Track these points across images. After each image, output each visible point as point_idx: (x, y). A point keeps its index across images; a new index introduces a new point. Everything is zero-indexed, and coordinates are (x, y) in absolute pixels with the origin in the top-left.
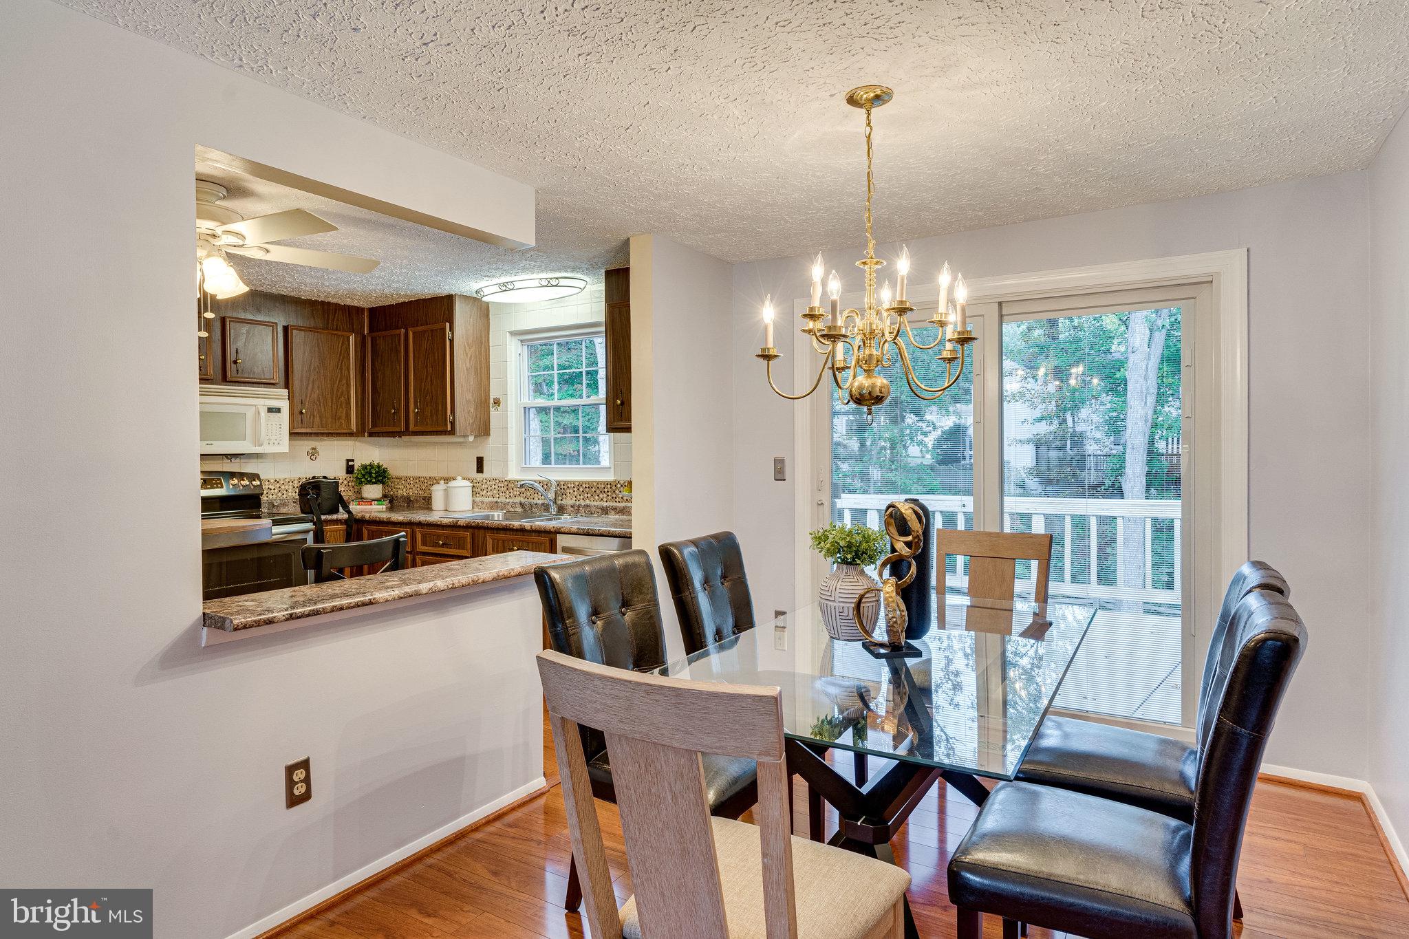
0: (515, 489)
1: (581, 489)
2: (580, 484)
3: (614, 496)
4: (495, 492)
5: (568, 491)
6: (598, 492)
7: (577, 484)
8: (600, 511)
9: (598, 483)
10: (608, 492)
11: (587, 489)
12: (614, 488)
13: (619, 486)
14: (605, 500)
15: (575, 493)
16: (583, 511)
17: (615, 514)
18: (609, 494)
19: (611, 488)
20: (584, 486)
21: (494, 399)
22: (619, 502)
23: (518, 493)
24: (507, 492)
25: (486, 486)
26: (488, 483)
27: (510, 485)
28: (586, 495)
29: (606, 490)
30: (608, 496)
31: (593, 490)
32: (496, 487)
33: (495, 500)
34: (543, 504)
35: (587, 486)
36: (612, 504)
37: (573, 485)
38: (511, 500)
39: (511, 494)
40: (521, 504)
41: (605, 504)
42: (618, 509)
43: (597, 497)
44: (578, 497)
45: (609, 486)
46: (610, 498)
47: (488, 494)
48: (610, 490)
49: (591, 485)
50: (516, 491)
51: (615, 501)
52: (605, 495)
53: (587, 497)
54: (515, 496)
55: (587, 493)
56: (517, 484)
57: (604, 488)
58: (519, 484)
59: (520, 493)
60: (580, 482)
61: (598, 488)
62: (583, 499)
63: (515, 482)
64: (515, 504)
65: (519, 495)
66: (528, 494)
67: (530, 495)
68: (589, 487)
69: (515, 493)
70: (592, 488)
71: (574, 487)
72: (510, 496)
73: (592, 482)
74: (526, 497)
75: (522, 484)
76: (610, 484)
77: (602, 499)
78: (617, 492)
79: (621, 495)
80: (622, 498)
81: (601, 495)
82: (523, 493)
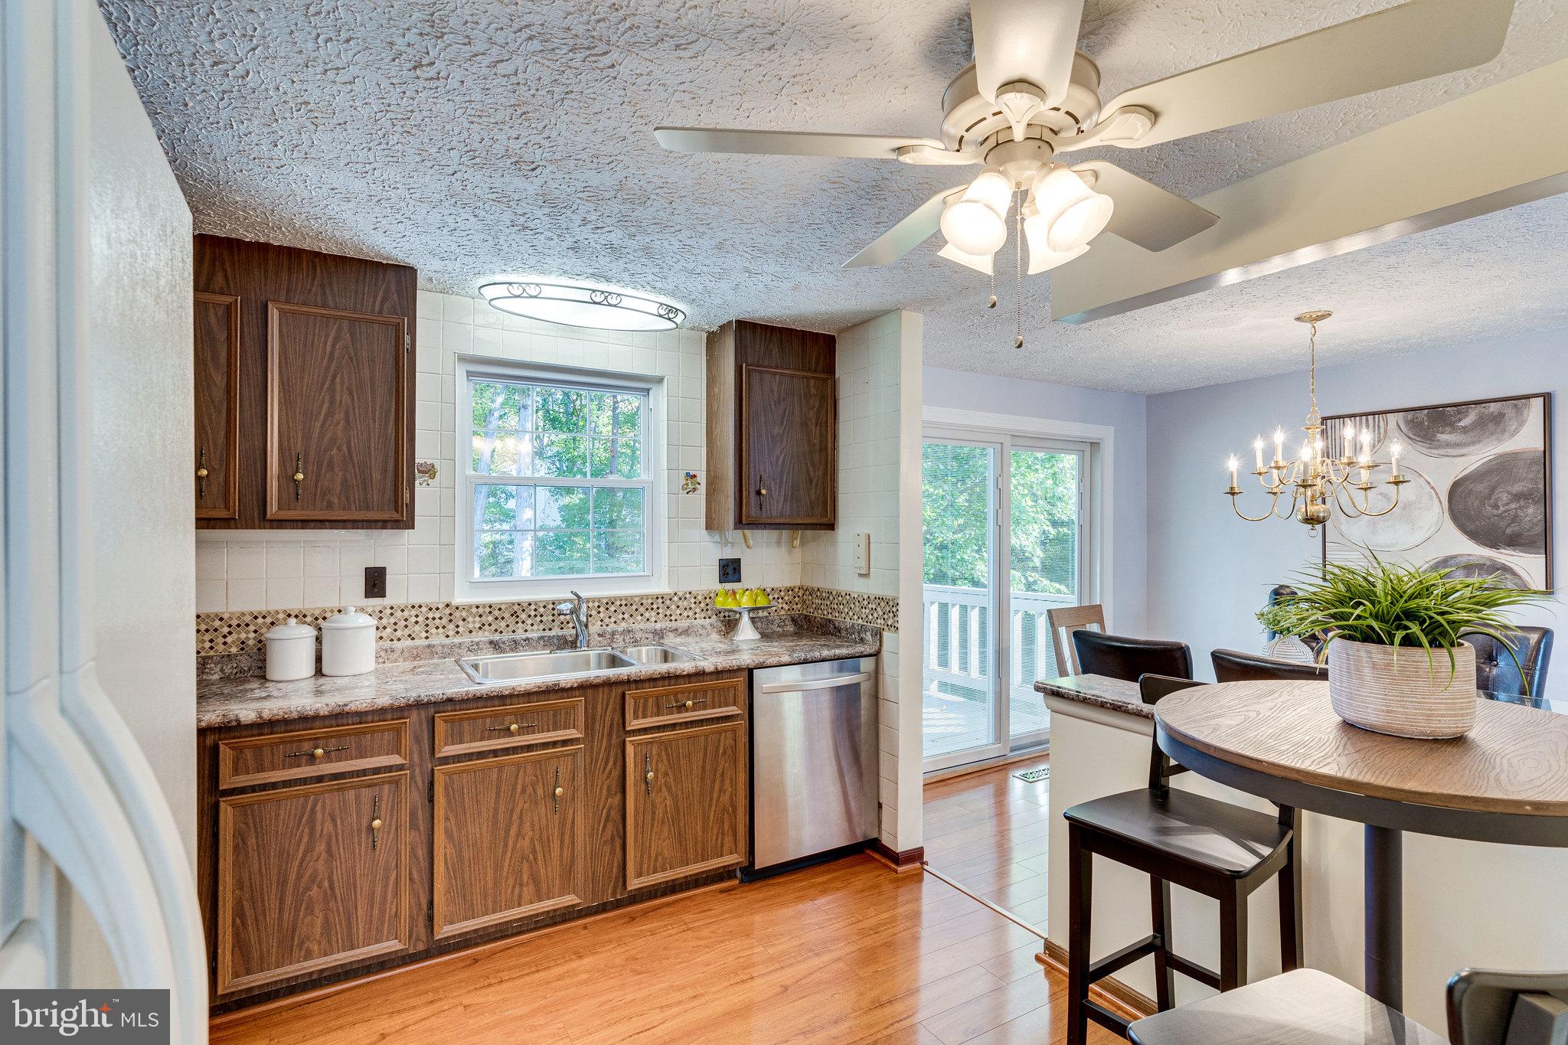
0: (470, 619)
2: (610, 602)
3: (668, 613)
4: (417, 628)
6: (642, 609)
7: (605, 601)
8: (651, 636)
9: (642, 597)
10: (658, 608)
11: (624, 608)
12: (668, 602)
13: (675, 598)
14: (653, 619)
15: (602, 615)
16: (621, 639)
17: (676, 637)
18: (660, 611)
19: (663, 603)
20: (618, 603)
22: (676, 620)
23: (478, 625)
24: (451, 626)
25: (392, 620)
26: (399, 614)
27: (457, 614)
28: (621, 616)
29: (655, 606)
30: (658, 614)
31: (634, 607)
32: (420, 619)
33: (420, 642)
34: (541, 638)
35: (624, 603)
36: (668, 624)
37: (596, 604)
39: (460, 629)
41: (658, 626)
42: (680, 631)
43: (639, 618)
44: (607, 620)
45: (660, 600)
46: (661, 616)
47: (399, 633)
48: (661, 605)
49: (628, 601)
50: (474, 622)
51: (671, 620)
52: (653, 613)
53: (623, 619)
54: (471, 632)
55: (623, 613)
56: (474, 610)
57: (652, 604)
58: (481, 610)
59: (484, 625)
60: (610, 598)
61: (642, 604)
62: (615, 622)
63: (471, 607)
64: (477, 644)
65: (480, 628)
66: (503, 624)
67: (508, 626)
68: (626, 605)
69: (471, 626)
70: (631, 605)
71: (599, 607)
72: (458, 632)
73: (632, 597)
74: (496, 630)
75: (488, 610)
76: (662, 598)
77: (648, 620)
78: (673, 607)
79: (678, 612)
80: (681, 614)
81: (647, 615)
82: (490, 625)
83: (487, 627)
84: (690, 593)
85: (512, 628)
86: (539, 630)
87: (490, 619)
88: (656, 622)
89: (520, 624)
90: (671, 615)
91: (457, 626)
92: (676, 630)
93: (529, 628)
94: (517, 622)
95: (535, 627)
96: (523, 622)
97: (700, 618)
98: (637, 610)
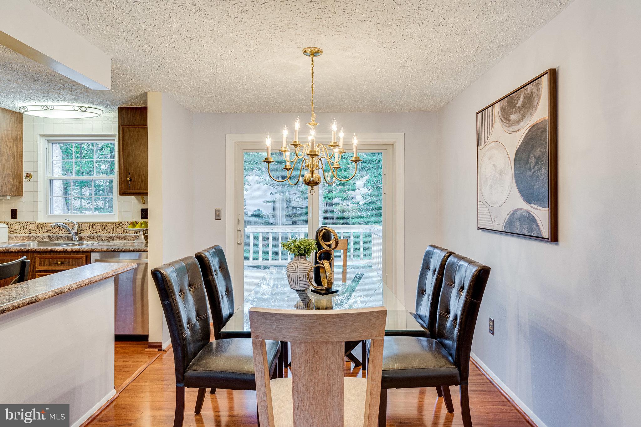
0: (44, 228)
1: (95, 227)
2: (94, 224)
3: (118, 230)
4: (27, 230)
5: (85, 228)
6: (107, 228)
7: (91, 224)
8: (109, 239)
9: (107, 223)
10: (114, 228)
11: (99, 227)
12: (118, 226)
13: (121, 224)
14: (111, 232)
15: (90, 229)
16: (96, 239)
17: (119, 240)
18: (115, 229)
19: (116, 226)
20: (97, 225)
21: (27, 174)
22: (121, 233)
23: (46, 230)
24: (37, 230)
25: (19, 227)
26: (21, 225)
27: (39, 226)
28: (98, 230)
29: (112, 227)
30: (114, 230)
31: (104, 227)
32: (28, 227)
33: (27, 235)
34: (66, 236)
35: (99, 225)
36: (117, 235)
37: (88, 225)
38: (40, 235)
39: (40, 231)
40: (49, 237)
41: (112, 235)
42: (121, 237)
43: (106, 231)
44: (93, 231)
45: (114, 225)
46: (115, 231)
47: (21, 231)
48: (115, 227)
49: (101, 225)
50: (45, 229)
51: (119, 233)
52: (111, 230)
53: (99, 231)
54: (44, 232)
55: (99, 229)
56: (45, 225)
57: (111, 226)
58: (47, 225)
59: (48, 230)
60: (93, 223)
61: (107, 226)
62: (96, 232)
63: (44, 224)
64: (44, 237)
65: (47, 231)
66: (54, 230)
67: (56, 231)
68: (100, 226)
69: (44, 230)
70: (102, 226)
71: (89, 226)
72: (40, 232)
73: (102, 223)
74: (52, 233)
75: (49, 225)
76: (115, 224)
77: (109, 232)
78: (120, 228)
79: (122, 230)
80: (123, 231)
81: (109, 230)
82: (50, 230)
83: (49, 231)
84: (128, 222)
85: (57, 232)
86: (67, 233)
87: (50, 228)
88: (113, 233)
89: (60, 231)
90: (119, 231)
91: (39, 230)
92: (120, 237)
93: (64, 232)
94: (59, 230)
95: (66, 232)
96: (61, 230)
97: (132, 233)
98: (104, 228)
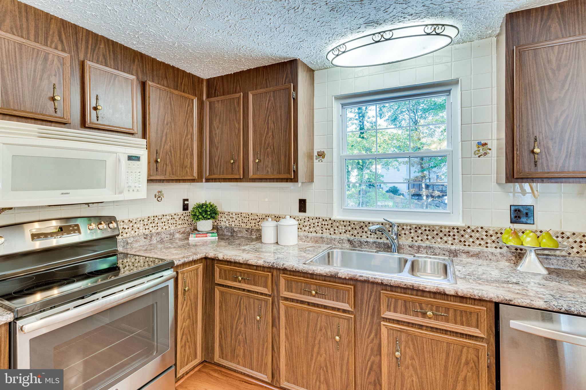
0: (340, 227)
1: (420, 231)
2: (418, 227)
3: (463, 240)
4: (318, 228)
5: (403, 232)
6: (441, 235)
7: (414, 226)
8: (447, 253)
9: (441, 227)
10: (454, 235)
11: (427, 232)
12: (462, 232)
13: (469, 231)
14: (450, 242)
15: (412, 235)
18: (456, 237)
19: (458, 232)
20: (423, 228)
21: (318, 152)
22: (469, 245)
23: (344, 231)
24: (332, 229)
25: (309, 223)
26: (311, 220)
27: (334, 224)
29: (451, 234)
30: (454, 239)
31: (435, 232)
32: (319, 224)
33: (319, 235)
34: (375, 242)
35: (427, 229)
36: (462, 247)
37: (409, 228)
38: (337, 237)
39: (336, 231)
40: (349, 240)
41: (453, 247)
42: (472, 253)
43: (439, 240)
44: (416, 238)
45: (456, 230)
46: (456, 241)
47: (311, 229)
48: (456, 234)
49: (431, 229)
50: (342, 229)
51: (465, 245)
52: (450, 238)
53: (427, 239)
54: (341, 233)
55: (427, 235)
56: (342, 223)
57: (449, 232)
58: (345, 223)
59: (346, 231)
60: (418, 225)
61: (441, 231)
62: (422, 240)
63: (340, 221)
64: (342, 240)
65: (345, 232)
66: (355, 232)
67: (358, 233)
68: (429, 230)
69: (340, 230)
70: (433, 231)
71: (411, 229)
72: (335, 233)
73: (433, 226)
74: (352, 235)
75: (348, 223)
76: (458, 229)
77: (446, 242)
78: (467, 236)
79: (471, 240)
80: (473, 242)
81: (445, 239)
82: (349, 231)
83: (348, 232)
84: (482, 228)
85: (360, 234)
86: (374, 238)
87: (350, 228)
88: (452, 244)
89: (364, 233)
90: (465, 242)
91: (335, 230)
92: (468, 252)
93: (369, 236)
94: (363, 232)
95: (372, 236)
96: (366, 232)
97: (491, 247)
98: (437, 234)
